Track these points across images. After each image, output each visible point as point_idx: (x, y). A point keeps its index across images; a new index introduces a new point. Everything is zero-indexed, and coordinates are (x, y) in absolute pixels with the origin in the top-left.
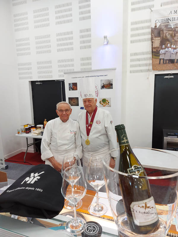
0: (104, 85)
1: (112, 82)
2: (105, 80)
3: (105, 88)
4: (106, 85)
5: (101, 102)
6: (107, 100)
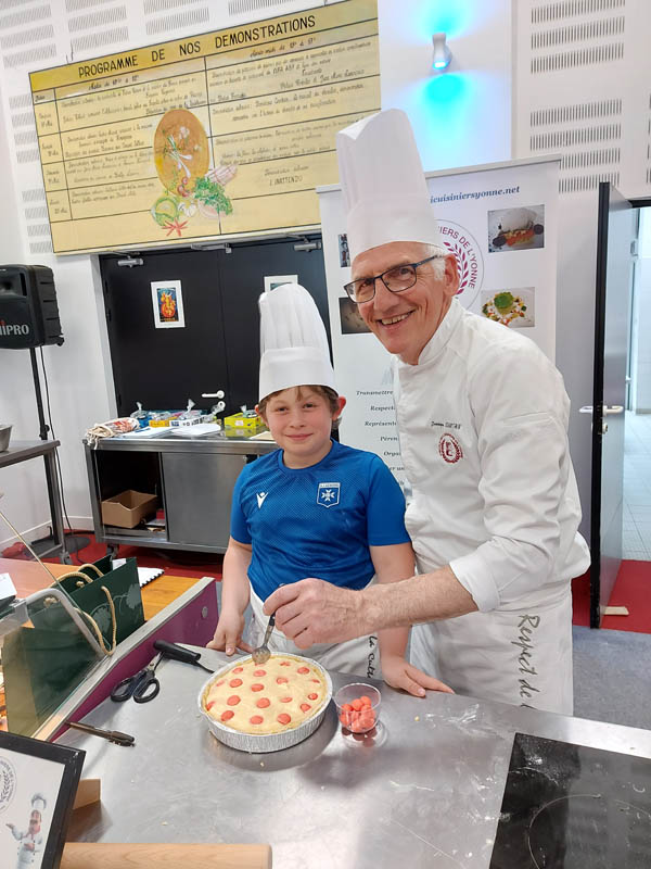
0: (502, 233)
1: (543, 218)
2: (509, 212)
3: (510, 245)
4: (511, 234)
5: (489, 308)
6: (515, 297)
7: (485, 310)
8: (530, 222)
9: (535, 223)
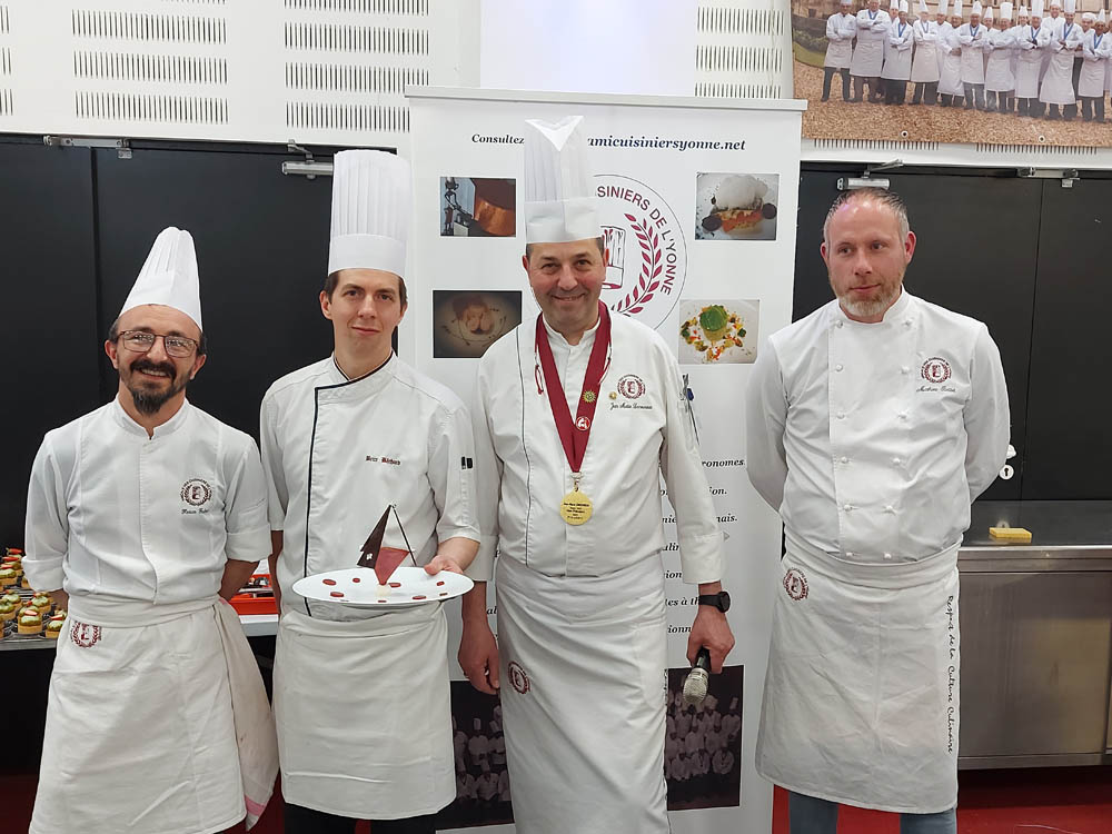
0: (718, 210)
3: (726, 231)
4: (728, 215)
5: (691, 329)
6: (730, 314)
7: (685, 333)
8: (758, 198)
9: (765, 201)
